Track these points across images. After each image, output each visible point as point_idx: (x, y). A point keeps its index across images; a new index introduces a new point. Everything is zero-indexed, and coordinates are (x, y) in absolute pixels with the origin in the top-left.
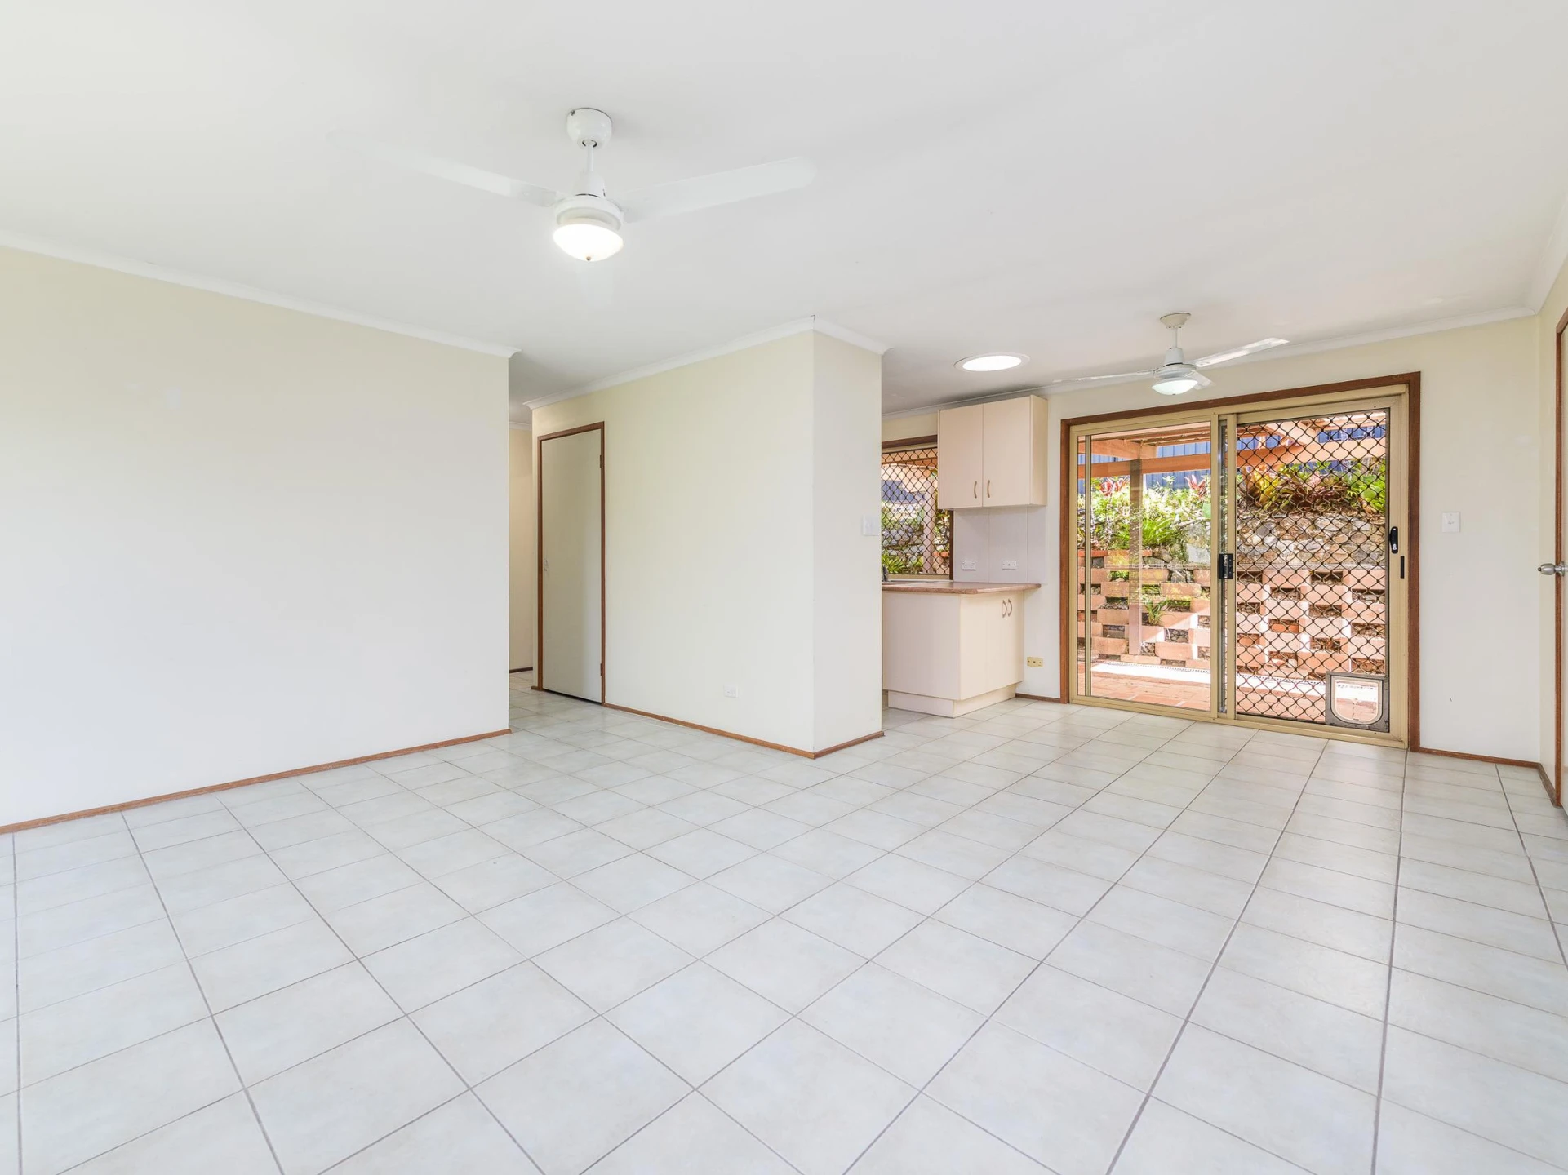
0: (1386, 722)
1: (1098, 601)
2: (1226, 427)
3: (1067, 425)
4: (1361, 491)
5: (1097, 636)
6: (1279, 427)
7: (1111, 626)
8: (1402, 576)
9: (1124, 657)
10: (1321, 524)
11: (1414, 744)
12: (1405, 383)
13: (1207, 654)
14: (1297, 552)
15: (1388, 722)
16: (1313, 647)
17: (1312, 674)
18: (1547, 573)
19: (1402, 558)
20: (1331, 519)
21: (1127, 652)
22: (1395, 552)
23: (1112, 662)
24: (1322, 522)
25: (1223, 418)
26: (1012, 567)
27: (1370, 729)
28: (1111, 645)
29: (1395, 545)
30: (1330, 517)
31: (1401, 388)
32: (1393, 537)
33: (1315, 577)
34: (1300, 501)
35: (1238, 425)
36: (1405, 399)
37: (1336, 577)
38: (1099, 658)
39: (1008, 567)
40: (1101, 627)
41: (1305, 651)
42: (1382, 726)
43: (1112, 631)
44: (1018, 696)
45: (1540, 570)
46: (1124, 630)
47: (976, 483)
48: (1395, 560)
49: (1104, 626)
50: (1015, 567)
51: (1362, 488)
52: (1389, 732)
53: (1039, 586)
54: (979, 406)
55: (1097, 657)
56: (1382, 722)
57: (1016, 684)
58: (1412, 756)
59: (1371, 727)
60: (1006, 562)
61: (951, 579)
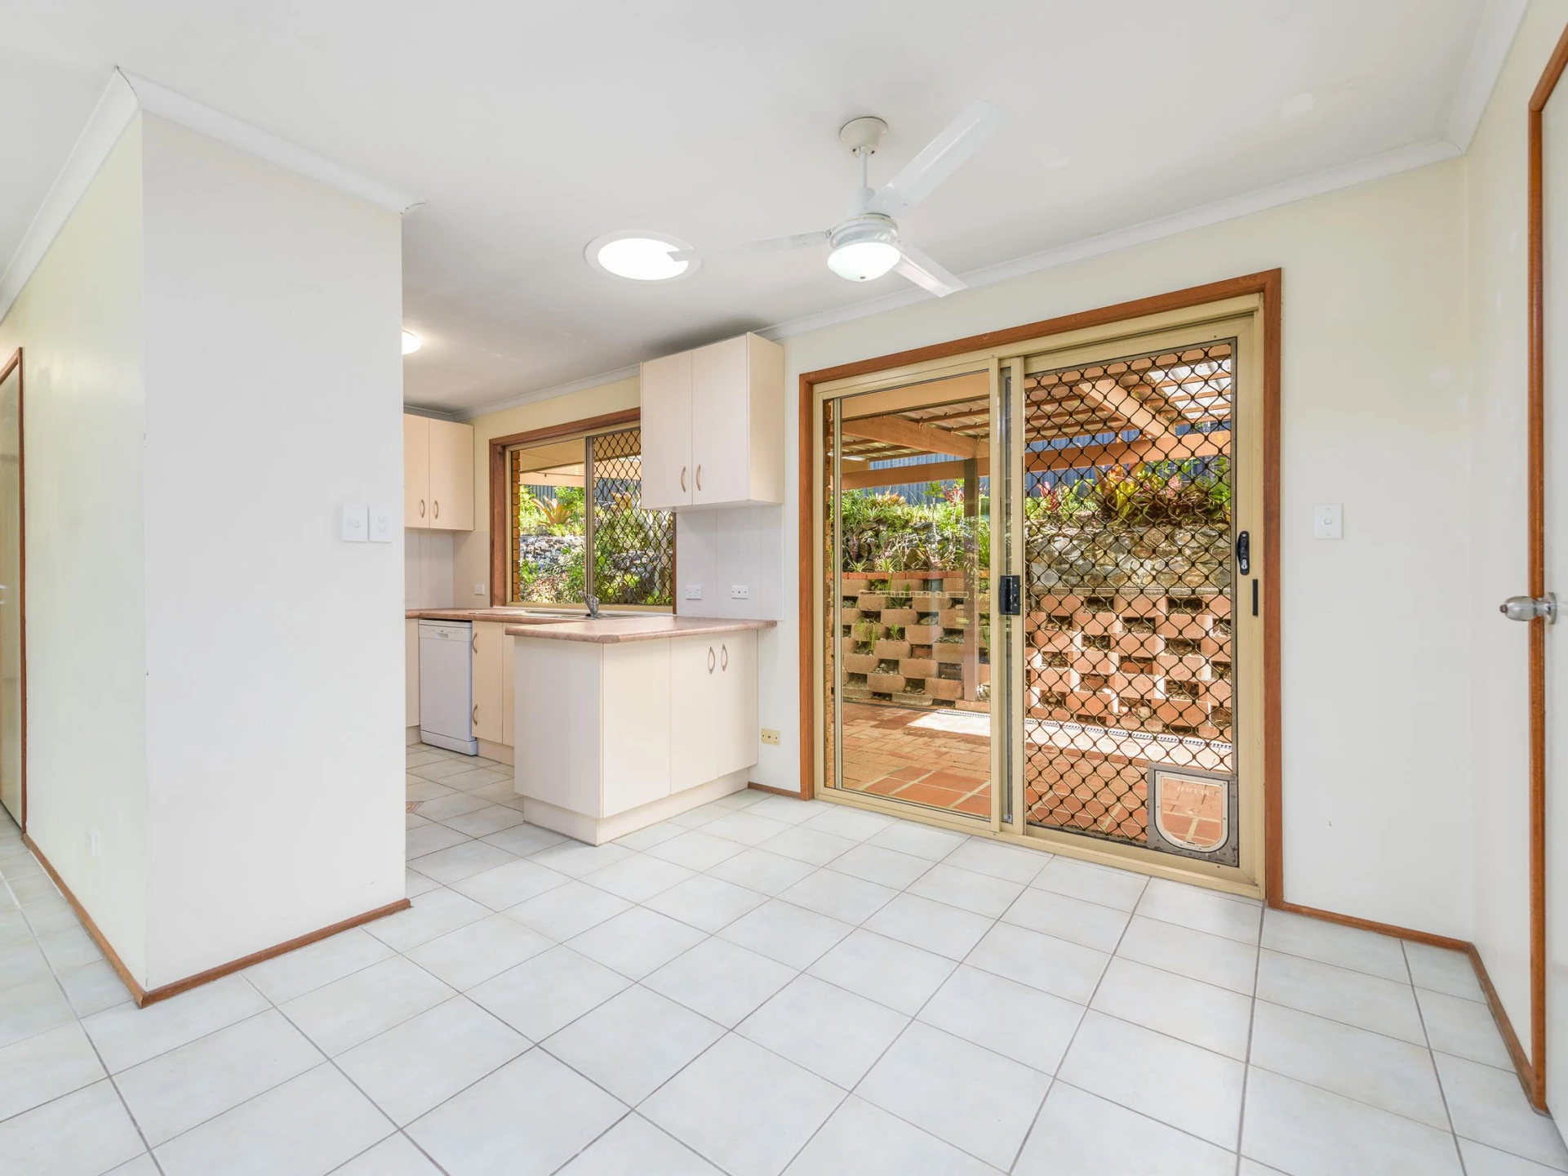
0: (1234, 850)
1: (933, 632)
2: (1010, 378)
3: (809, 383)
4: (1224, 499)
5: (931, 676)
6: (1094, 386)
7: (947, 664)
8: (1255, 613)
9: (959, 704)
10: (1181, 539)
11: (1274, 897)
12: (1259, 291)
13: (1050, 700)
14: (1154, 573)
15: (1237, 849)
16: (1168, 690)
17: (1167, 727)
18: (1519, 618)
19: (1255, 582)
20: (1193, 533)
21: (962, 698)
22: (1245, 572)
23: (943, 711)
24: (1182, 537)
25: (1006, 364)
26: (742, 595)
27: (1209, 860)
28: (943, 687)
29: (1245, 562)
30: (1191, 530)
31: (1253, 301)
32: (1242, 547)
33: (1172, 603)
34: (1158, 512)
35: (1027, 376)
36: (1259, 318)
37: (1195, 604)
38: (933, 704)
39: (739, 596)
40: (937, 665)
41: (1159, 695)
42: (1230, 856)
43: (948, 671)
44: (752, 786)
45: (1504, 609)
46: (960, 669)
47: (684, 470)
48: (1244, 584)
49: (940, 664)
50: (746, 596)
51: (1226, 496)
52: (1238, 866)
53: (773, 624)
54: (688, 353)
55: (931, 703)
56: (1228, 850)
57: (749, 768)
58: (1271, 914)
59: (1212, 857)
60: (735, 587)
61: (675, 611)
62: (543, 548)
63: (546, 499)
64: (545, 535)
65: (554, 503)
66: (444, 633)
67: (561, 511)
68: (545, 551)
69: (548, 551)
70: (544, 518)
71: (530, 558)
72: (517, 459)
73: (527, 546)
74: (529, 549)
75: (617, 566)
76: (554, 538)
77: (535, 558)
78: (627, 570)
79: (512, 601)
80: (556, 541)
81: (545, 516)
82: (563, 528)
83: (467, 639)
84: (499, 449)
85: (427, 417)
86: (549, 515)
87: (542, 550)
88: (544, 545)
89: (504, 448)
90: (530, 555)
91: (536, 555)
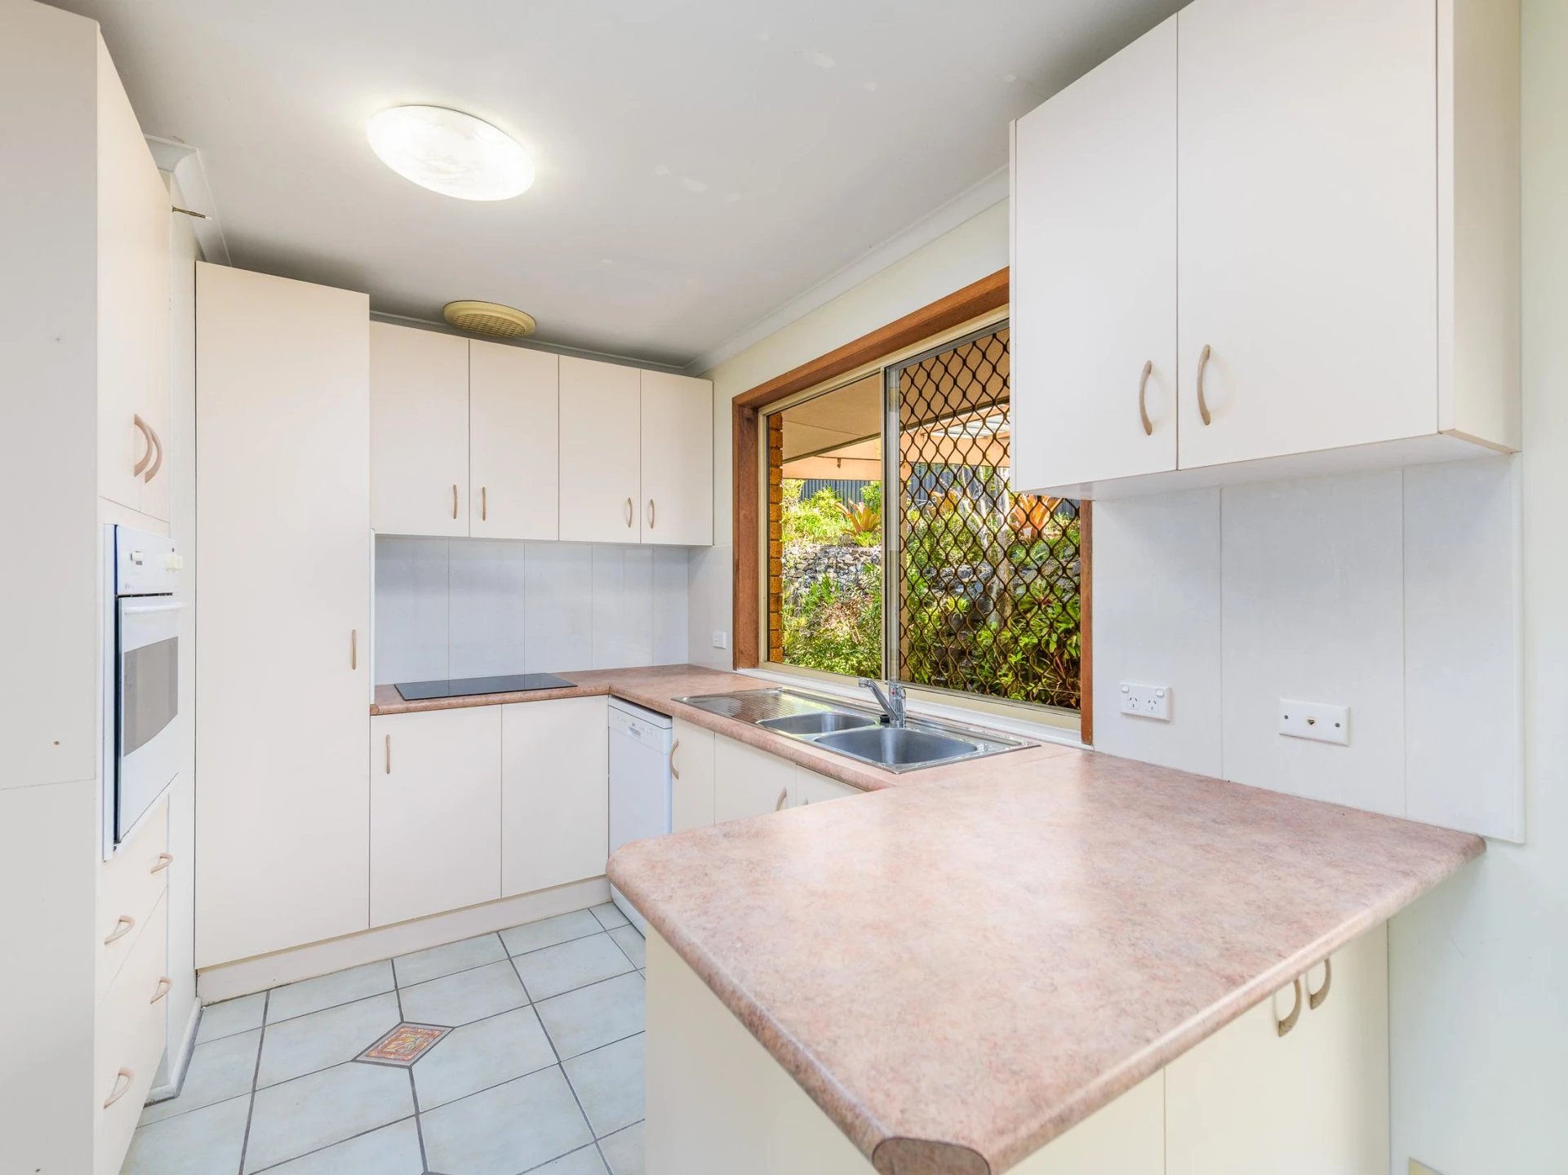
61: (1087, 735)
62: (846, 562)
63: (851, 502)
64: (850, 545)
65: (861, 507)
66: (635, 728)
67: (869, 517)
68: (849, 565)
69: (852, 565)
70: (850, 526)
71: (832, 574)
72: (778, 429)
73: (829, 559)
74: (831, 561)
75: (935, 583)
76: (860, 550)
77: (837, 573)
78: (948, 590)
79: (768, 660)
80: (862, 553)
81: (852, 524)
82: (870, 535)
83: (666, 749)
84: (748, 412)
85: (638, 367)
86: (855, 522)
87: (845, 564)
88: (849, 559)
89: (756, 409)
90: (832, 570)
91: (838, 570)
